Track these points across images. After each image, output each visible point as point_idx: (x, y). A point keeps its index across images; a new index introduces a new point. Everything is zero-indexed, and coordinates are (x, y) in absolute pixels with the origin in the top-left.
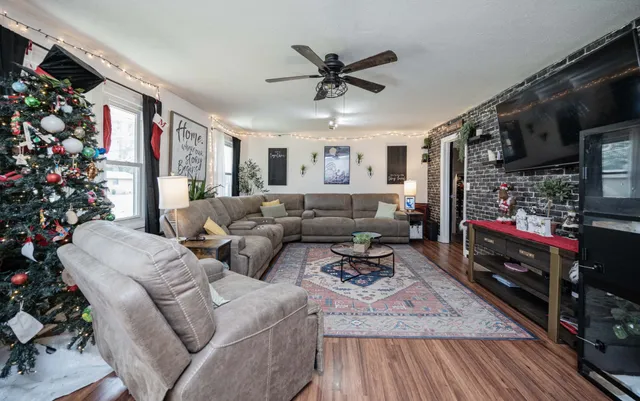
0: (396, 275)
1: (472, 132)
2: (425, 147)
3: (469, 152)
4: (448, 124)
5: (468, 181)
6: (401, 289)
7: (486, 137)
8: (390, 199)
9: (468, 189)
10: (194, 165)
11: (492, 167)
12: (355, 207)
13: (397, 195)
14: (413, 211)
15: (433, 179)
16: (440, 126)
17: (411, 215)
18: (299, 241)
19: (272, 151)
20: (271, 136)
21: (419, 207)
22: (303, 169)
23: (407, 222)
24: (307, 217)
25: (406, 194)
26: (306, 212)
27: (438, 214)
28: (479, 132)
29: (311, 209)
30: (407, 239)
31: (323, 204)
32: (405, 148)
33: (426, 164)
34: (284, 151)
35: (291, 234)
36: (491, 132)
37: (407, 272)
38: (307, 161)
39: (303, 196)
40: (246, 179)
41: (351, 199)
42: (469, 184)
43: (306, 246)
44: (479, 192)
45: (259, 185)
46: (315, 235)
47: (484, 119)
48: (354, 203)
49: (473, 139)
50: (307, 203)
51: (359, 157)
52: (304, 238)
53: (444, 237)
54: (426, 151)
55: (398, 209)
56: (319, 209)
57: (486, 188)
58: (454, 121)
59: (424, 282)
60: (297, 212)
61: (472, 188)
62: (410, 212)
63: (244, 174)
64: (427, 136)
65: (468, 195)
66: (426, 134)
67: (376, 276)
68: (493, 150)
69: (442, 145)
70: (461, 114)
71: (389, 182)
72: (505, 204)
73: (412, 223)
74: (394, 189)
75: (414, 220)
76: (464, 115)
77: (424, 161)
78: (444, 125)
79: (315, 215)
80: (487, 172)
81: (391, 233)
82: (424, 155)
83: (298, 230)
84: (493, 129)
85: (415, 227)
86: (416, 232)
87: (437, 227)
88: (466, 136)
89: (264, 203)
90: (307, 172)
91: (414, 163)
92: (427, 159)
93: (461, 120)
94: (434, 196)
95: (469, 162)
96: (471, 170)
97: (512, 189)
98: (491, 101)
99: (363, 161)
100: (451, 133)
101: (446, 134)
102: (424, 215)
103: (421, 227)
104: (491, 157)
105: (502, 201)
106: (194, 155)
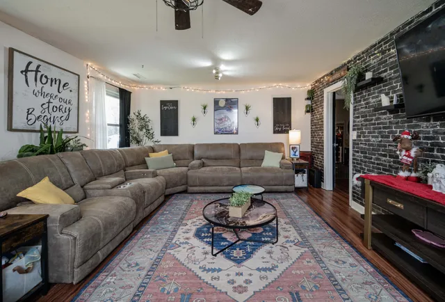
0: (281, 240)
1: (361, 76)
2: (308, 99)
3: (355, 99)
4: (331, 74)
5: (354, 130)
6: (286, 264)
7: (377, 81)
8: (276, 147)
9: (355, 138)
10: (58, 114)
11: (385, 114)
12: (242, 157)
13: (282, 144)
14: (297, 159)
15: (316, 128)
16: (323, 77)
17: (296, 164)
18: (185, 192)
19: (163, 103)
20: (163, 89)
21: (304, 155)
22: (194, 120)
23: (292, 172)
24: (193, 168)
25: (290, 143)
26: (194, 162)
27: (322, 162)
28: (369, 76)
29: (200, 159)
30: (292, 188)
31: (212, 153)
32: (289, 99)
33: (309, 115)
34: (175, 103)
35: (176, 185)
36: (383, 75)
37: (293, 234)
38: (198, 113)
39: (193, 146)
40: (137, 130)
41: (239, 148)
42: (355, 132)
43: (191, 197)
44: (369, 141)
45: (150, 135)
46: (200, 186)
47: (373, 61)
48: (242, 152)
49: (361, 83)
50: (196, 152)
51: (247, 108)
52: (190, 189)
53: (328, 184)
54: (309, 102)
55: (283, 158)
56: (207, 158)
57: (377, 137)
58: (337, 70)
59: (313, 251)
60: (185, 162)
61: (358, 136)
62: (295, 161)
63: (135, 125)
64: (310, 88)
65: (354, 144)
66: (309, 86)
67: (258, 242)
68: (387, 94)
69: (325, 95)
70: (345, 61)
71: (275, 132)
72: (409, 156)
73: (297, 172)
74: (279, 138)
75: (298, 169)
76: (349, 62)
77: (308, 112)
78: (327, 75)
79: (203, 165)
80: (378, 119)
81: (276, 183)
82: (307, 106)
83: (184, 181)
84: (385, 71)
85: (300, 175)
86: (301, 181)
87: (321, 174)
88: (354, 81)
89: (151, 154)
90: (198, 122)
91: (299, 113)
92: (310, 110)
93: (346, 67)
94: (317, 144)
95: (355, 110)
96: (358, 117)
97: (415, 137)
98: (383, 40)
99: (250, 111)
100: (334, 81)
101: (329, 84)
102: (308, 163)
103: (305, 175)
104: (385, 101)
105: (404, 153)
106: (56, 103)
